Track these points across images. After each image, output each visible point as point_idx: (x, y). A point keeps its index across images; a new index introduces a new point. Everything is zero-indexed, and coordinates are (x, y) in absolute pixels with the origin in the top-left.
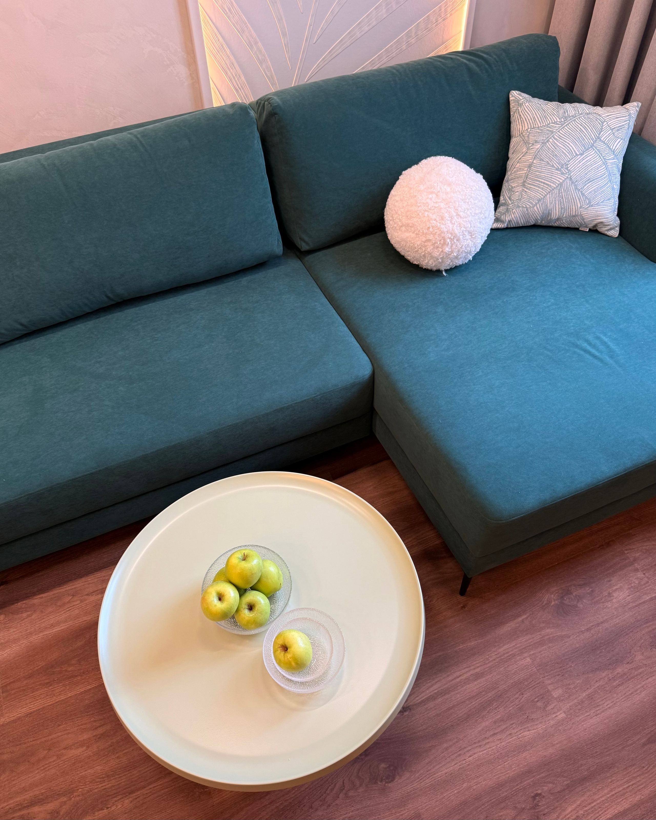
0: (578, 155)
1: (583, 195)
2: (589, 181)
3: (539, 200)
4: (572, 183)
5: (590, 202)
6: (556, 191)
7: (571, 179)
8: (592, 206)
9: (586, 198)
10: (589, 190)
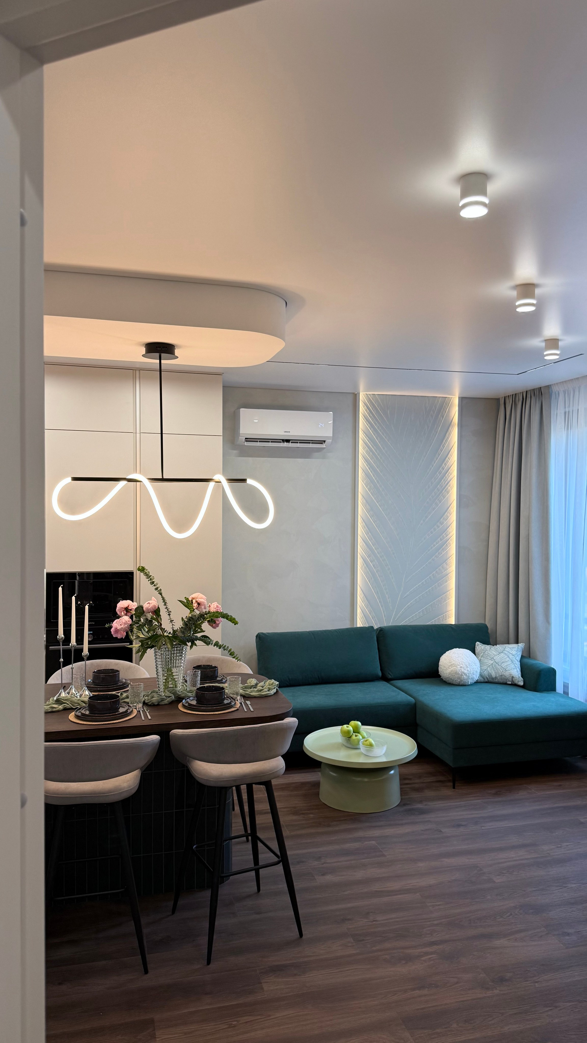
0: (496, 655)
1: (502, 667)
2: (503, 662)
3: (485, 670)
4: (496, 663)
5: (505, 670)
6: (491, 666)
7: (495, 662)
8: (507, 671)
9: (504, 668)
10: (504, 665)
